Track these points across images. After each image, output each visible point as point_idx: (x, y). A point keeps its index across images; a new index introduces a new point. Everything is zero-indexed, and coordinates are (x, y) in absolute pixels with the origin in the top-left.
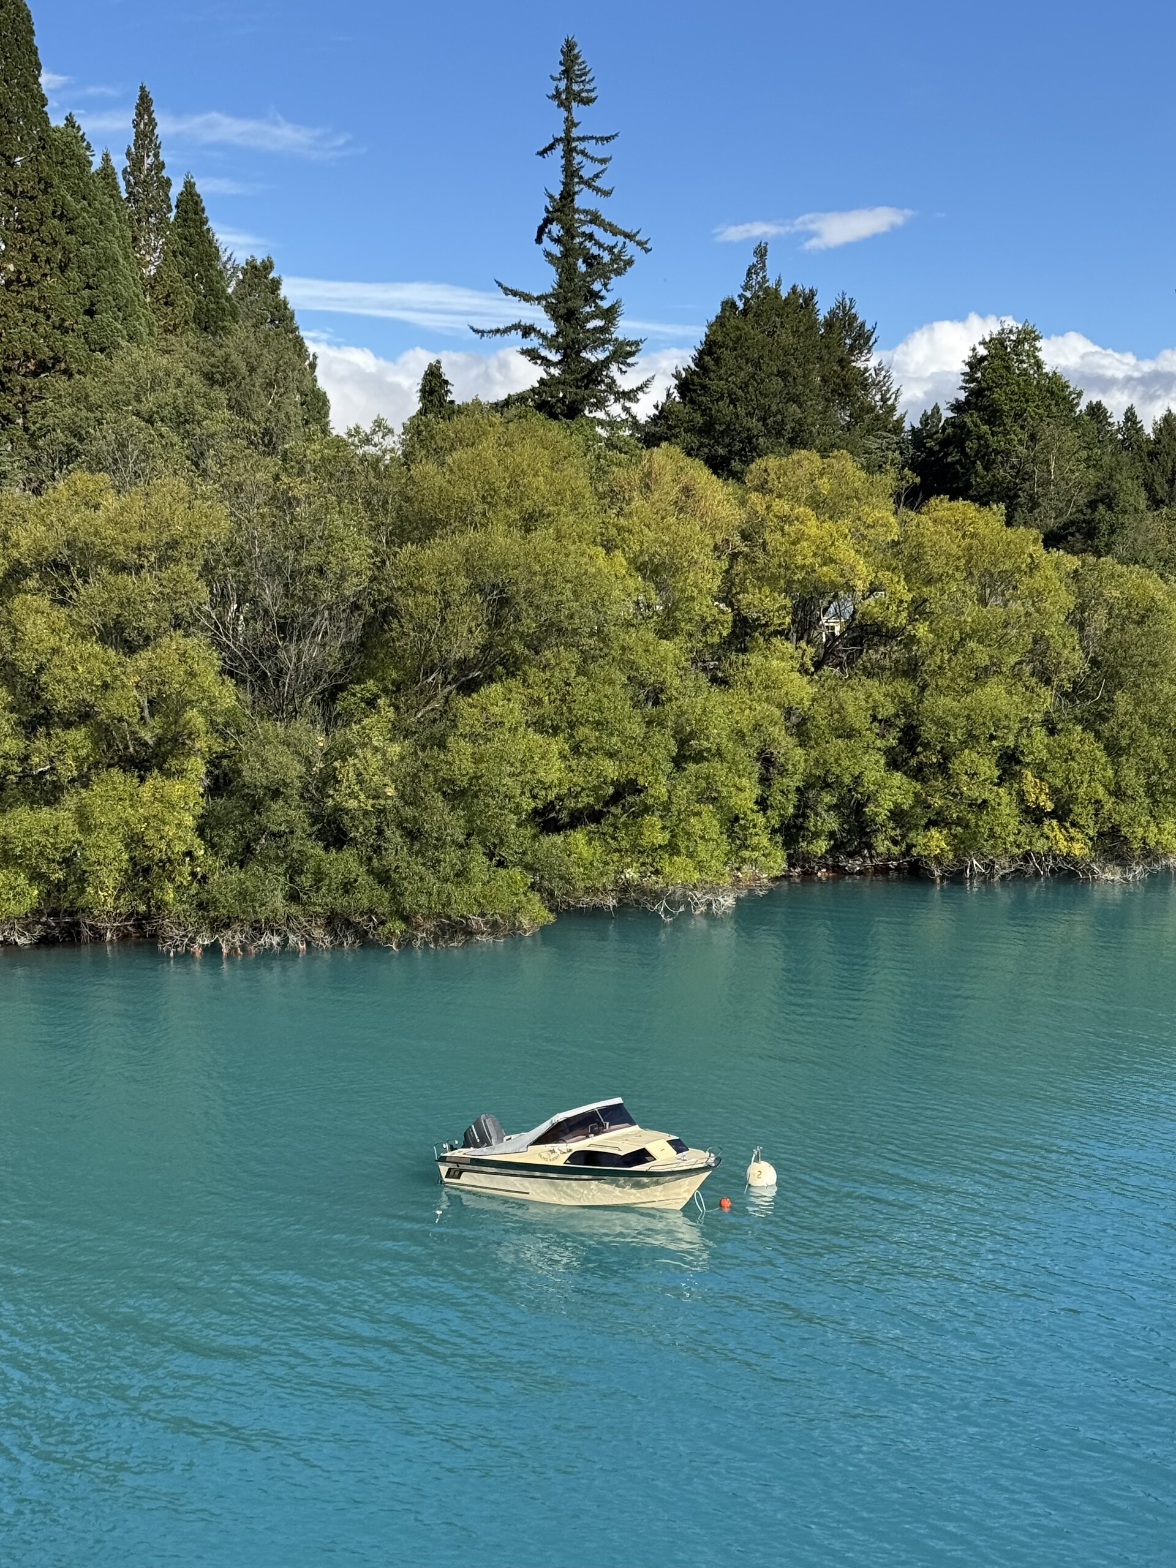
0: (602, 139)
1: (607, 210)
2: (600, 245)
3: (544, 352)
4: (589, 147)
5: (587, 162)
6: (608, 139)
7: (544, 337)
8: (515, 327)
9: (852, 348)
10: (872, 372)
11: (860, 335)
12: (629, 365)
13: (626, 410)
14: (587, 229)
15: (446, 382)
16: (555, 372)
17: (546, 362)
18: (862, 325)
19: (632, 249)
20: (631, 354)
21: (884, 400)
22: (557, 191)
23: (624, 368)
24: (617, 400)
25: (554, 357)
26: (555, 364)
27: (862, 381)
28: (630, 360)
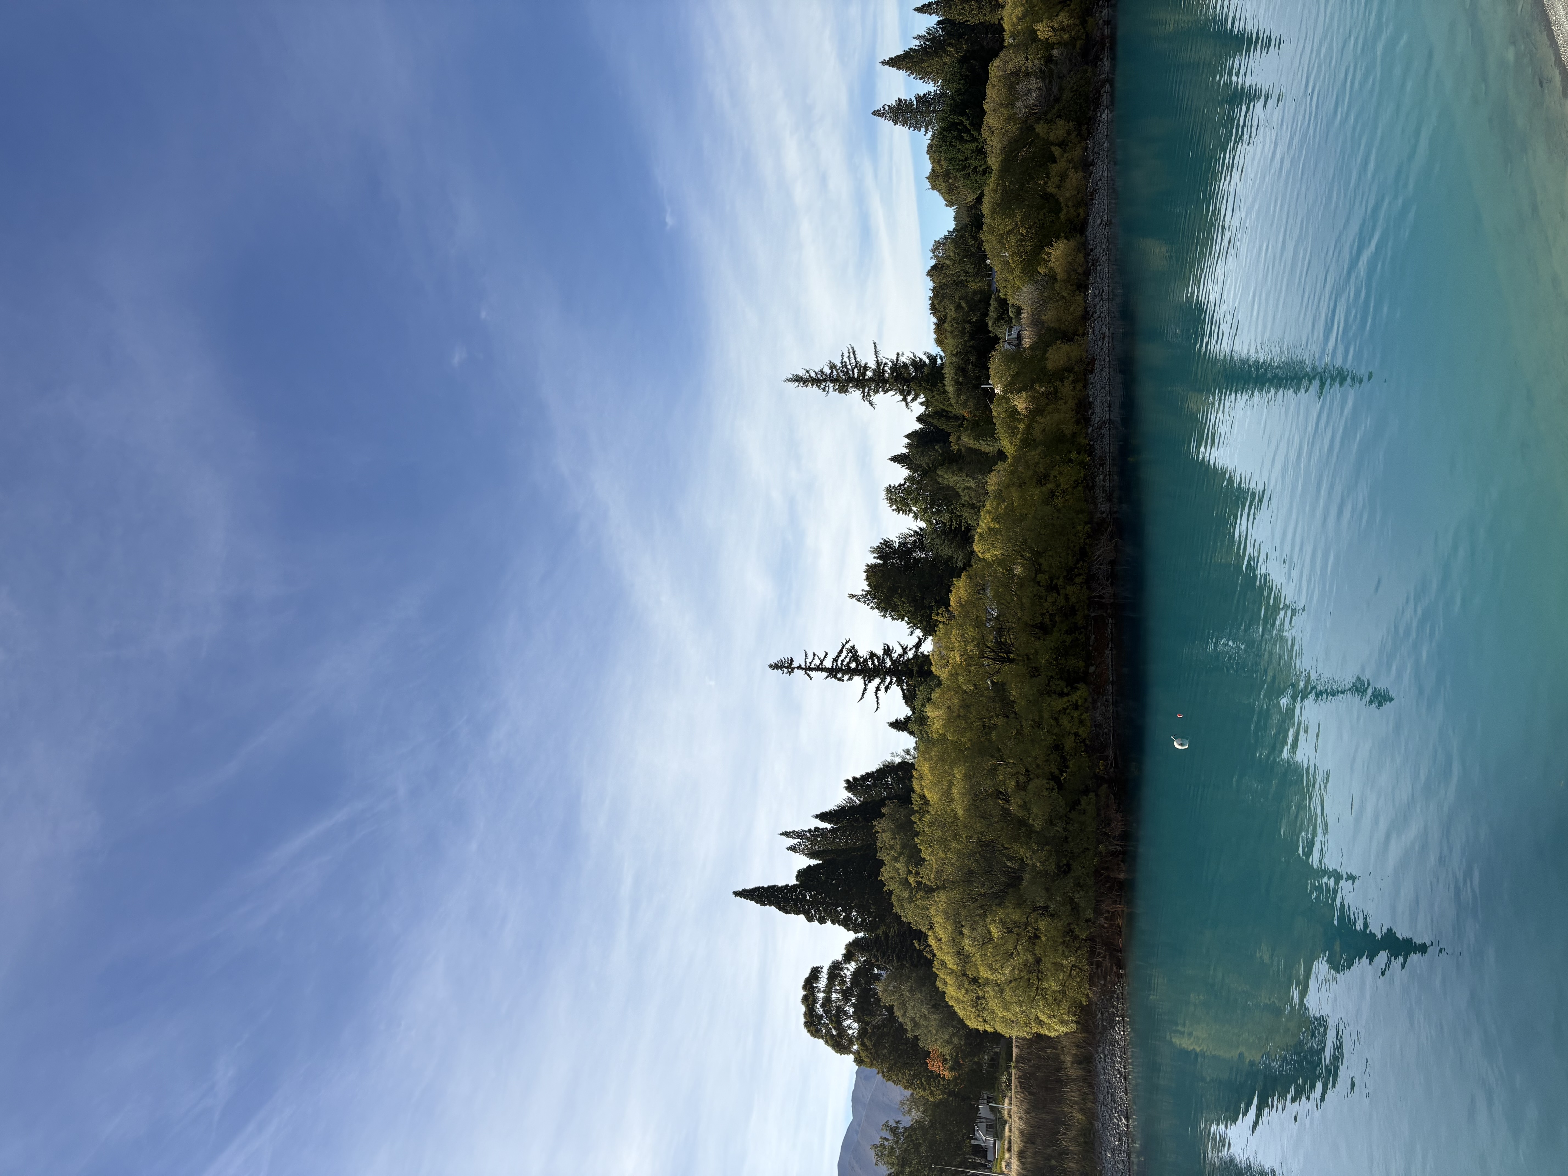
0: (806, 656)
1: (832, 655)
2: (846, 657)
3: (886, 684)
4: (808, 661)
5: (814, 662)
6: (806, 654)
7: (880, 683)
8: (876, 694)
9: (890, 548)
10: (900, 540)
11: (886, 545)
12: (893, 649)
13: (911, 649)
14: (839, 662)
15: (897, 720)
16: (894, 679)
17: (890, 683)
18: (881, 543)
19: (848, 646)
20: (888, 647)
21: (911, 536)
22: (825, 674)
23: (894, 651)
24: (906, 653)
25: (888, 679)
26: (891, 680)
27: (903, 544)
28: (891, 648)
